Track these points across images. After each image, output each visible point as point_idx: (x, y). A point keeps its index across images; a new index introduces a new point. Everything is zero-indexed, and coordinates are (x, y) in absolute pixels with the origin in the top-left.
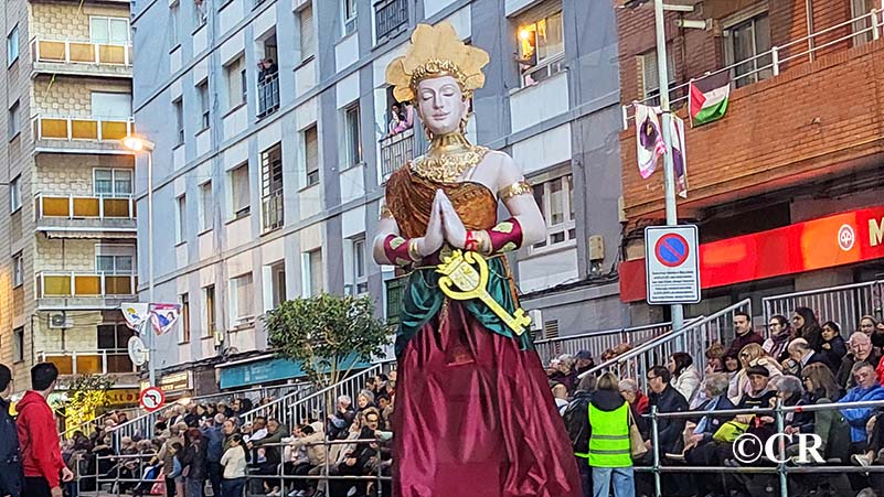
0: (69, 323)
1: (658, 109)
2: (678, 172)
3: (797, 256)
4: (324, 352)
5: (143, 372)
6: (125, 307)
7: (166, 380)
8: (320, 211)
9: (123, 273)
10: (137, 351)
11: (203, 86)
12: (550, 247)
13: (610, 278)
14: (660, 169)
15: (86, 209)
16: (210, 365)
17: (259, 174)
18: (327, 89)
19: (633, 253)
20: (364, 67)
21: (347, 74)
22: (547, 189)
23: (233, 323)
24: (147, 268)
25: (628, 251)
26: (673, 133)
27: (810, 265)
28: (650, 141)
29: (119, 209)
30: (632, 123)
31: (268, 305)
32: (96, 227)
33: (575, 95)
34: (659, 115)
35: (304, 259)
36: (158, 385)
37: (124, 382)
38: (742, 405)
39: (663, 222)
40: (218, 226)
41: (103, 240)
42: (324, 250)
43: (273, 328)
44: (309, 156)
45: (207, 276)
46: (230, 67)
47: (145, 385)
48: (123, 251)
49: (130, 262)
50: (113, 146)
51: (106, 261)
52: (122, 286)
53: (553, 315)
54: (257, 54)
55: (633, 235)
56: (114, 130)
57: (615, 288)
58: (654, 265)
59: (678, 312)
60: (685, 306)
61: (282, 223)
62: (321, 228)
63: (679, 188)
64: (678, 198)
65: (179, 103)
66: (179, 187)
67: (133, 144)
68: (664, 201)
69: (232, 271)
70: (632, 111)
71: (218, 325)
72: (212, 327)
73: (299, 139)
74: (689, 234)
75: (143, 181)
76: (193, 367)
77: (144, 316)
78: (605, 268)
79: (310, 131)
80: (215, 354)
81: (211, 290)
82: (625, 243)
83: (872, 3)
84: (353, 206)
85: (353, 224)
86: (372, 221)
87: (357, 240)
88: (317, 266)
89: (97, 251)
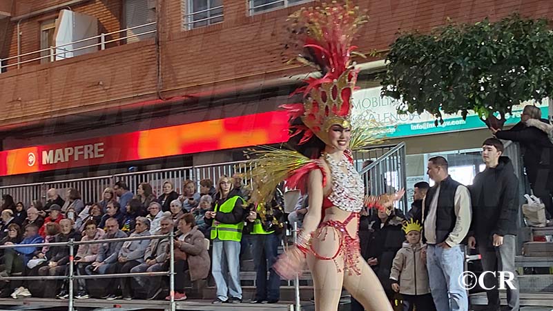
3: (4, 167)
27: (10, 172)
83: (51, 42)
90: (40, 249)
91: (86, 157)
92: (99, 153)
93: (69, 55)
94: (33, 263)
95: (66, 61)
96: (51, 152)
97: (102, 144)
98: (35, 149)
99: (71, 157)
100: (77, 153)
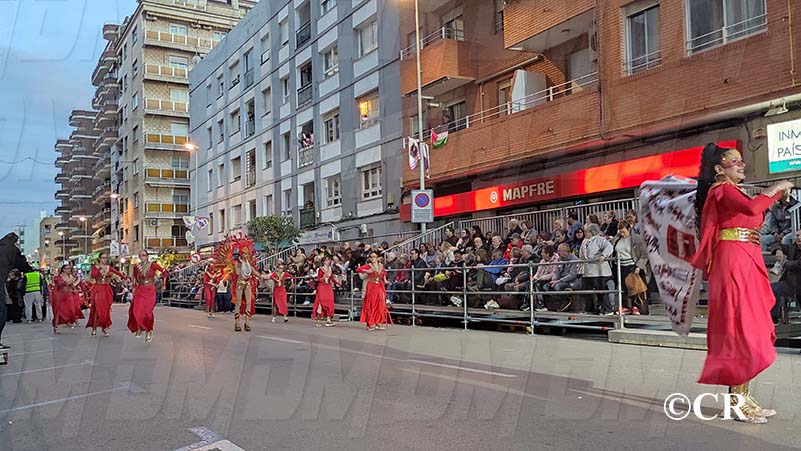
0: (159, 224)
1: (418, 140)
2: (426, 167)
3: (473, 204)
4: (272, 240)
5: (192, 247)
6: (184, 218)
7: (202, 250)
8: (272, 178)
9: (184, 203)
10: (190, 238)
11: (221, 122)
12: (371, 197)
13: (396, 212)
14: (418, 166)
15: (168, 174)
17: (246, 161)
18: (276, 126)
19: (406, 201)
20: (292, 117)
21: (285, 119)
22: (370, 173)
23: (233, 226)
24: (194, 201)
25: (404, 200)
26: (424, 149)
27: (478, 208)
28: (415, 154)
29: (182, 175)
30: (407, 146)
31: (248, 219)
32: (172, 183)
33: (383, 134)
34: (419, 143)
35: (264, 200)
36: (198, 252)
37: (183, 250)
38: (450, 266)
39: (419, 188)
40: (226, 184)
41: (175, 189)
42: (273, 196)
43: (250, 229)
44: (268, 154)
45: (222, 206)
46: (233, 114)
47: (192, 252)
48: (185, 193)
49: (187, 198)
50: (181, 147)
51: (176, 197)
52: (184, 209)
53: (371, 226)
54: (245, 109)
55: (406, 193)
56: (181, 140)
57: (398, 216)
58: (415, 206)
59: (424, 226)
60: (427, 224)
61: (255, 183)
62: (272, 186)
63: (426, 174)
64: (425, 178)
65: (210, 129)
66: (210, 166)
67: (189, 147)
68: (419, 179)
69: (232, 202)
70: (407, 141)
71: (226, 227)
72: (223, 228)
73: (264, 147)
74: (430, 193)
75: (195, 162)
76: (214, 245)
77: (193, 222)
78: (394, 207)
79: (268, 144)
80: (224, 239)
81: (223, 212)
82: (403, 197)
83: (508, 99)
84: (286, 177)
85: (286, 185)
86: (295, 184)
87: (288, 192)
88: (270, 203)
89: (172, 193)
90: (506, 269)
91: (539, 193)
92: (550, 190)
93: (523, 108)
94: (500, 281)
95: (522, 114)
96: (510, 190)
97: (552, 182)
98: (497, 188)
99: (527, 194)
100: (531, 191)
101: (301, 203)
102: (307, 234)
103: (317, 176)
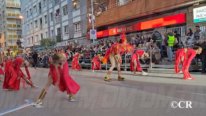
0: (12, 41)
1: (92, 14)
2: (94, 22)
3: (108, 34)
4: (48, 45)
5: (23, 48)
6: (20, 39)
8: (47, 27)
9: (20, 35)
10: (22, 45)
11: (31, 9)
12: (78, 32)
13: (85, 36)
14: (92, 22)
15: (14, 26)
16: (32, 47)
17: (39, 22)
18: (48, 11)
19: (88, 33)
20: (53, 8)
21: (51, 8)
22: (77, 25)
23: (36, 41)
24: (23, 34)
26: (94, 17)
27: (110, 35)
28: (91, 19)
29: (19, 26)
30: (88, 16)
31: (40, 39)
32: (16, 28)
33: (81, 12)
34: (92, 15)
35: (45, 33)
36: (25, 50)
37: (20, 49)
39: (92, 29)
40: (33, 29)
41: (17, 30)
42: (48, 32)
43: (41, 42)
44: (46, 19)
45: (32, 35)
46: (34, 7)
47: (23, 50)
48: (20, 32)
49: (21, 33)
50: (18, 17)
51: (17, 33)
52: (20, 37)
53: (78, 41)
54: (38, 5)
55: (88, 31)
56: (18, 15)
58: (91, 34)
59: (94, 40)
60: (95, 40)
61: (42, 28)
62: (47, 29)
64: (94, 26)
65: (27, 12)
66: (28, 23)
67: (21, 17)
68: (92, 26)
69: (35, 34)
71: (34, 42)
73: (44, 17)
74: (95, 30)
75: (23, 22)
76: (30, 47)
77: (23, 40)
79: (46, 16)
80: (33, 46)
81: (32, 37)
83: (118, 1)
84: (52, 26)
85: (52, 29)
86: (54, 28)
87: (52, 31)
88: (47, 34)
89: (16, 32)
91: (128, 30)
92: (131, 29)
93: (123, 4)
95: (122, 6)
96: (119, 29)
97: (132, 26)
98: (115, 29)
99: (124, 30)
100: (126, 29)
101: (56, 34)
102: (58, 43)
103: (61, 26)
